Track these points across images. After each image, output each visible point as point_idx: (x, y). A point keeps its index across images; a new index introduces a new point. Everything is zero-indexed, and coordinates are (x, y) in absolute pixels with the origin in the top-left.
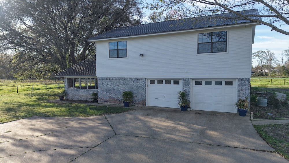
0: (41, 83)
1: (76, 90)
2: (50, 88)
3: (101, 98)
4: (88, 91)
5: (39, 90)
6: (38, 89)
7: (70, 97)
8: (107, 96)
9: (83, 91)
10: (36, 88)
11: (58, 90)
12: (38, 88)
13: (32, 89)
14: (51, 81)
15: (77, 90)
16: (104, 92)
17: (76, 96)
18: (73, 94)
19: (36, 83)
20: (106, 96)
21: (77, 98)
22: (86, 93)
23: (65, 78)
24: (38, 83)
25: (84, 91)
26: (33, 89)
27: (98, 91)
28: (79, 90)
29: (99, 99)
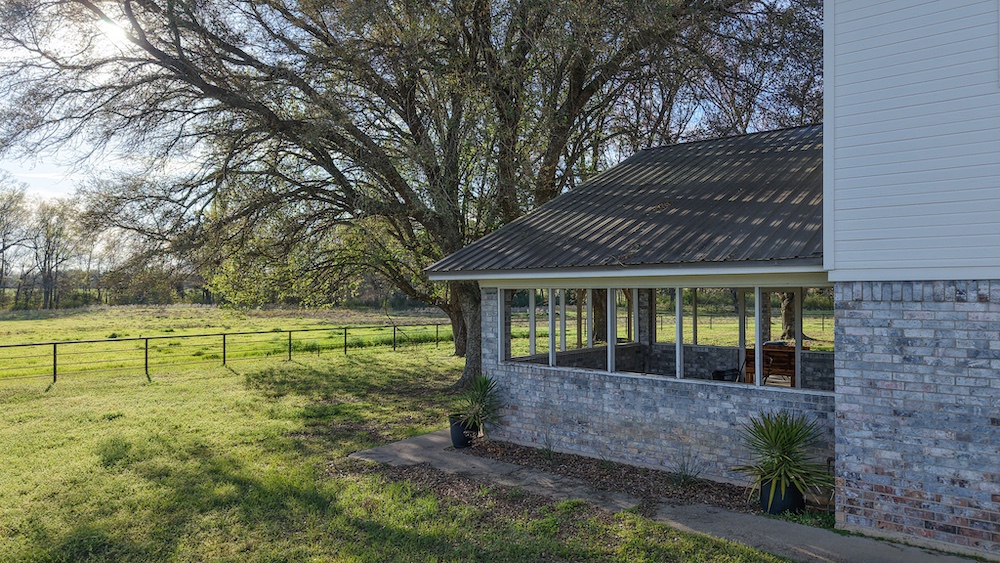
0: (320, 321)
1: (574, 381)
2: (360, 345)
3: (884, 481)
4: (686, 393)
5: (315, 355)
6: (312, 348)
7: (521, 429)
8: (969, 475)
9: (637, 393)
10: (304, 342)
11: (393, 356)
12: (310, 342)
13: (287, 349)
14: (352, 312)
15: (582, 384)
16: (918, 424)
17: (569, 422)
18: (546, 405)
19: (305, 321)
20: (947, 473)
21: (582, 443)
22: (666, 412)
23: (492, 292)
24: (312, 321)
25: (644, 390)
26: (291, 347)
27: (841, 407)
28: (602, 380)
29: (843, 493)
